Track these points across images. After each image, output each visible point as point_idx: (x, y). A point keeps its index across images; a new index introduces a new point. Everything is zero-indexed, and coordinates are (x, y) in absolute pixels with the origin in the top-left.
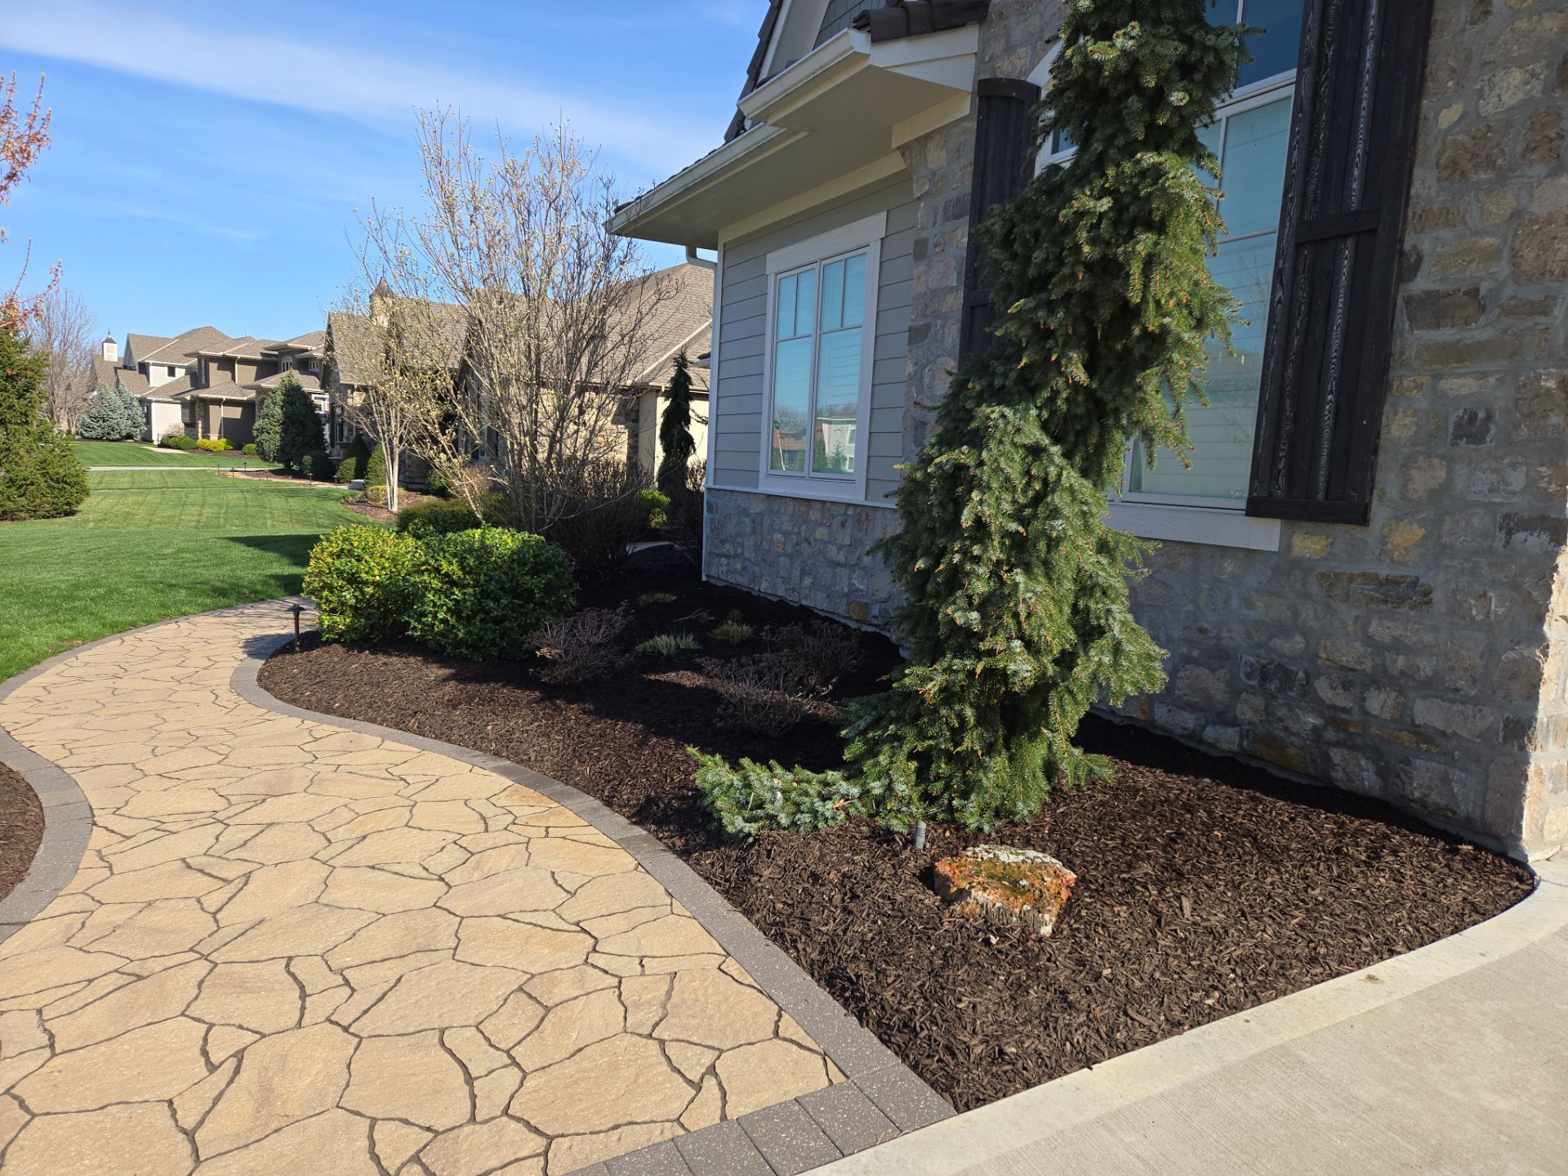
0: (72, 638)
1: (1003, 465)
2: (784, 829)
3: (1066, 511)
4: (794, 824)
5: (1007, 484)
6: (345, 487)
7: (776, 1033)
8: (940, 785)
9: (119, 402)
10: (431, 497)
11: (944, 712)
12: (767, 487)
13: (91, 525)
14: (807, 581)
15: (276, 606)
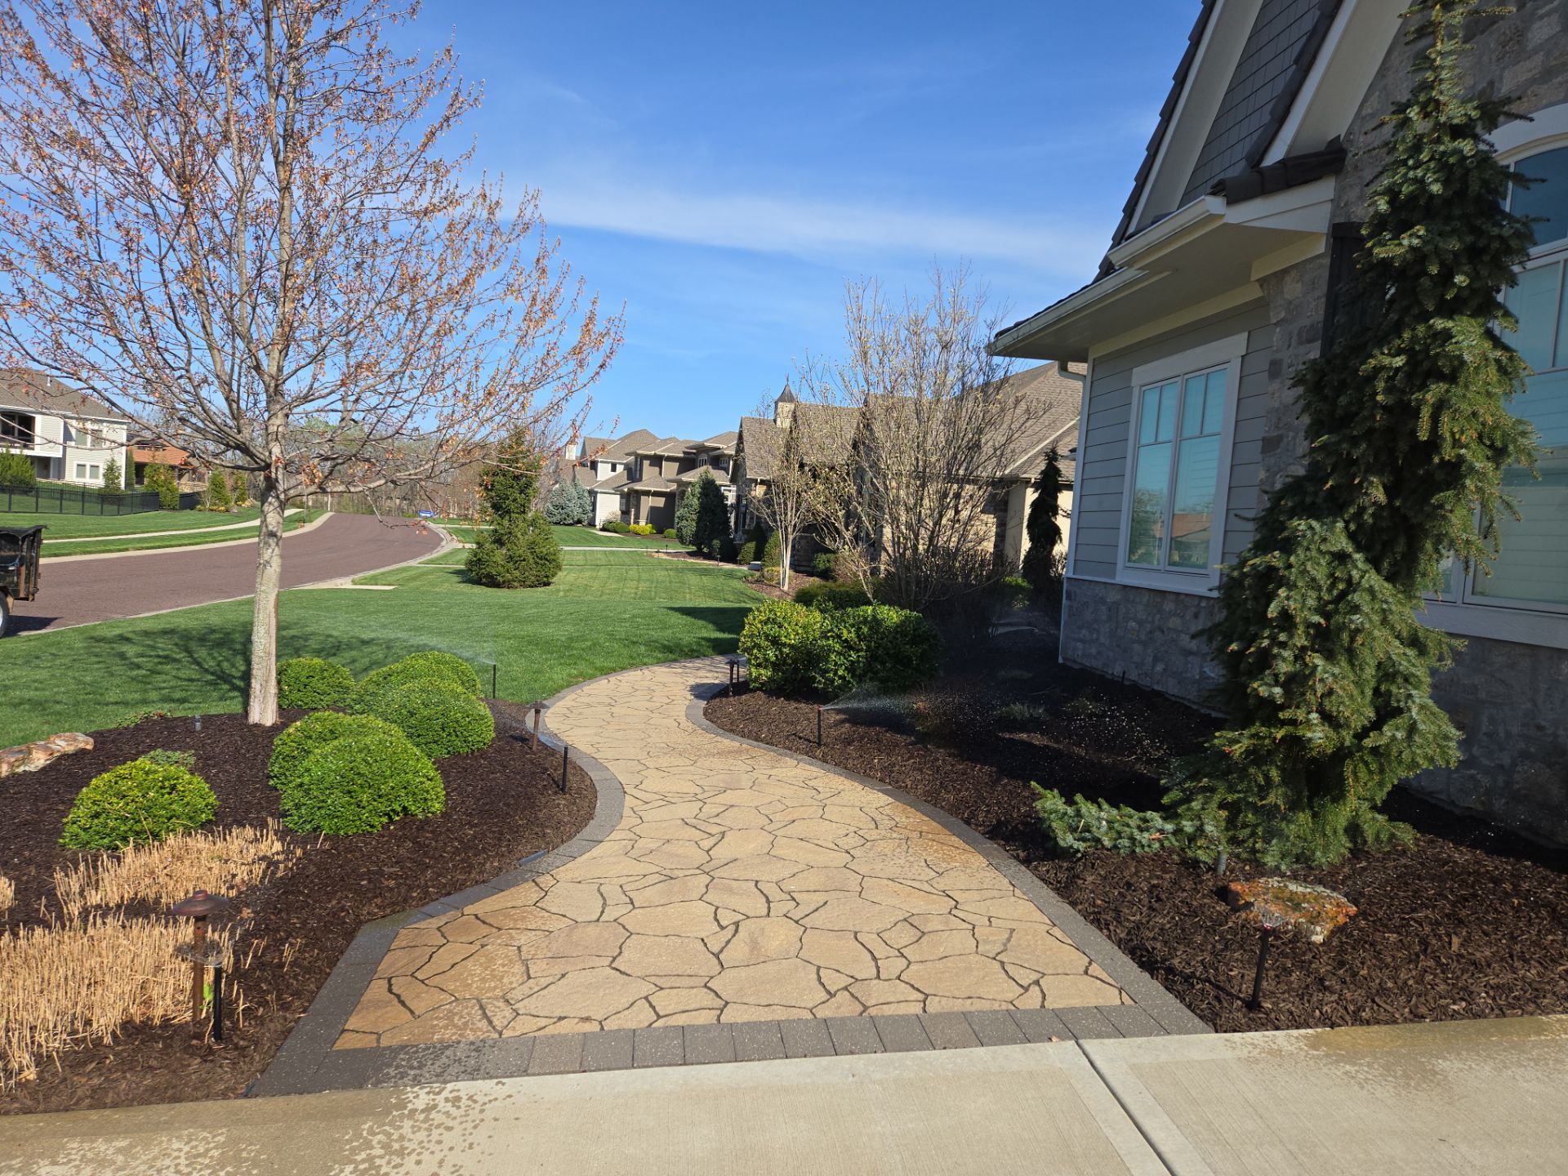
0: (576, 676)
1: (1309, 568)
2: (1108, 850)
3: (1366, 609)
4: (1115, 847)
5: (1314, 584)
6: (745, 568)
7: (1086, 972)
8: (1247, 831)
9: (575, 494)
10: (817, 579)
11: (1252, 770)
12: (1123, 578)
13: (561, 594)
14: (1159, 668)
15: (708, 662)
